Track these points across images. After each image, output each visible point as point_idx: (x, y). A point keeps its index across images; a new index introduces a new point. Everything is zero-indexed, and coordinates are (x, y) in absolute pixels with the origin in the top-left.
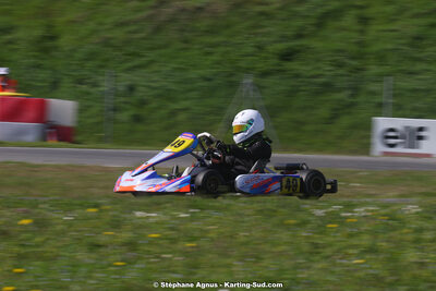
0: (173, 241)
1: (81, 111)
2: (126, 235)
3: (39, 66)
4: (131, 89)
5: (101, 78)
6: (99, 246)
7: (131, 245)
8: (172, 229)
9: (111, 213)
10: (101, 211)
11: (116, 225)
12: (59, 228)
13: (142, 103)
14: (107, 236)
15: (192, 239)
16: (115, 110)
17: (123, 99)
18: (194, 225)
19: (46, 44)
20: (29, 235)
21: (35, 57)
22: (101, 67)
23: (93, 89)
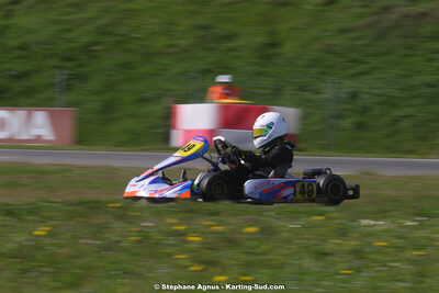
0: (401, 249)
1: (305, 117)
2: (352, 243)
3: (259, 74)
4: (354, 96)
5: (323, 85)
6: (325, 254)
7: (358, 253)
8: (398, 237)
9: (337, 221)
10: (328, 218)
11: (342, 233)
12: (285, 235)
13: (365, 110)
14: (333, 244)
15: (421, 248)
16: (339, 117)
17: (347, 106)
19: (268, 51)
20: (256, 243)
21: (258, 64)
22: (323, 73)
23: (316, 97)
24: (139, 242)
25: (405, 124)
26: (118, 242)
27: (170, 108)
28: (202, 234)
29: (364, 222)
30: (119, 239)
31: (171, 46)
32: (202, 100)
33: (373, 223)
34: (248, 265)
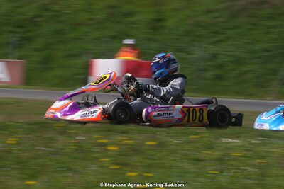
0: (249, 158)
2: (216, 154)
3: (149, 40)
4: (214, 56)
5: (193, 48)
6: (199, 160)
7: (220, 160)
8: (247, 151)
11: (210, 147)
12: (173, 148)
13: (221, 66)
14: (205, 154)
15: (263, 158)
17: (209, 63)
18: (262, 148)
19: (157, 24)
20: (153, 152)
22: (194, 40)
23: (188, 56)
24: (76, 149)
25: (249, 76)
26: (62, 149)
27: (88, 61)
28: (118, 145)
29: (224, 140)
30: (63, 147)
31: (90, 19)
32: (112, 57)
33: (230, 140)
34: (149, 166)
